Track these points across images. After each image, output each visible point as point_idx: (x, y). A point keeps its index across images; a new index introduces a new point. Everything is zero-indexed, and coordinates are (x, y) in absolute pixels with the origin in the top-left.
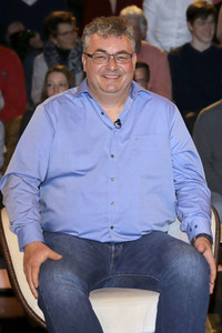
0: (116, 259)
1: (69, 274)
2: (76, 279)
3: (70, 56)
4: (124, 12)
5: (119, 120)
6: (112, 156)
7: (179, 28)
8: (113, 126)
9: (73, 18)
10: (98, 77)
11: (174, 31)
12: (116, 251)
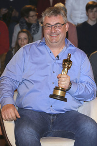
0: (53, 123)
1: (31, 129)
2: (34, 132)
3: (32, 26)
4: (56, 6)
5: (58, 56)
6: (54, 72)
7: (82, 14)
8: (55, 59)
9: (36, 9)
10: (48, 36)
11: (79, 15)
12: (53, 119)
